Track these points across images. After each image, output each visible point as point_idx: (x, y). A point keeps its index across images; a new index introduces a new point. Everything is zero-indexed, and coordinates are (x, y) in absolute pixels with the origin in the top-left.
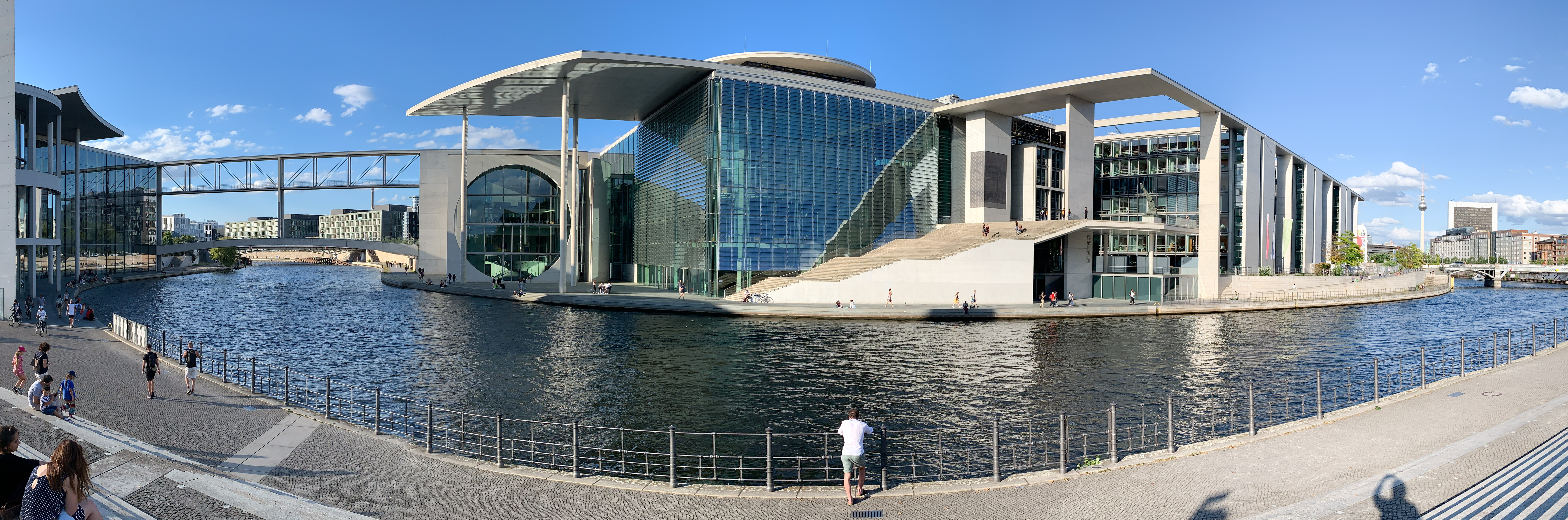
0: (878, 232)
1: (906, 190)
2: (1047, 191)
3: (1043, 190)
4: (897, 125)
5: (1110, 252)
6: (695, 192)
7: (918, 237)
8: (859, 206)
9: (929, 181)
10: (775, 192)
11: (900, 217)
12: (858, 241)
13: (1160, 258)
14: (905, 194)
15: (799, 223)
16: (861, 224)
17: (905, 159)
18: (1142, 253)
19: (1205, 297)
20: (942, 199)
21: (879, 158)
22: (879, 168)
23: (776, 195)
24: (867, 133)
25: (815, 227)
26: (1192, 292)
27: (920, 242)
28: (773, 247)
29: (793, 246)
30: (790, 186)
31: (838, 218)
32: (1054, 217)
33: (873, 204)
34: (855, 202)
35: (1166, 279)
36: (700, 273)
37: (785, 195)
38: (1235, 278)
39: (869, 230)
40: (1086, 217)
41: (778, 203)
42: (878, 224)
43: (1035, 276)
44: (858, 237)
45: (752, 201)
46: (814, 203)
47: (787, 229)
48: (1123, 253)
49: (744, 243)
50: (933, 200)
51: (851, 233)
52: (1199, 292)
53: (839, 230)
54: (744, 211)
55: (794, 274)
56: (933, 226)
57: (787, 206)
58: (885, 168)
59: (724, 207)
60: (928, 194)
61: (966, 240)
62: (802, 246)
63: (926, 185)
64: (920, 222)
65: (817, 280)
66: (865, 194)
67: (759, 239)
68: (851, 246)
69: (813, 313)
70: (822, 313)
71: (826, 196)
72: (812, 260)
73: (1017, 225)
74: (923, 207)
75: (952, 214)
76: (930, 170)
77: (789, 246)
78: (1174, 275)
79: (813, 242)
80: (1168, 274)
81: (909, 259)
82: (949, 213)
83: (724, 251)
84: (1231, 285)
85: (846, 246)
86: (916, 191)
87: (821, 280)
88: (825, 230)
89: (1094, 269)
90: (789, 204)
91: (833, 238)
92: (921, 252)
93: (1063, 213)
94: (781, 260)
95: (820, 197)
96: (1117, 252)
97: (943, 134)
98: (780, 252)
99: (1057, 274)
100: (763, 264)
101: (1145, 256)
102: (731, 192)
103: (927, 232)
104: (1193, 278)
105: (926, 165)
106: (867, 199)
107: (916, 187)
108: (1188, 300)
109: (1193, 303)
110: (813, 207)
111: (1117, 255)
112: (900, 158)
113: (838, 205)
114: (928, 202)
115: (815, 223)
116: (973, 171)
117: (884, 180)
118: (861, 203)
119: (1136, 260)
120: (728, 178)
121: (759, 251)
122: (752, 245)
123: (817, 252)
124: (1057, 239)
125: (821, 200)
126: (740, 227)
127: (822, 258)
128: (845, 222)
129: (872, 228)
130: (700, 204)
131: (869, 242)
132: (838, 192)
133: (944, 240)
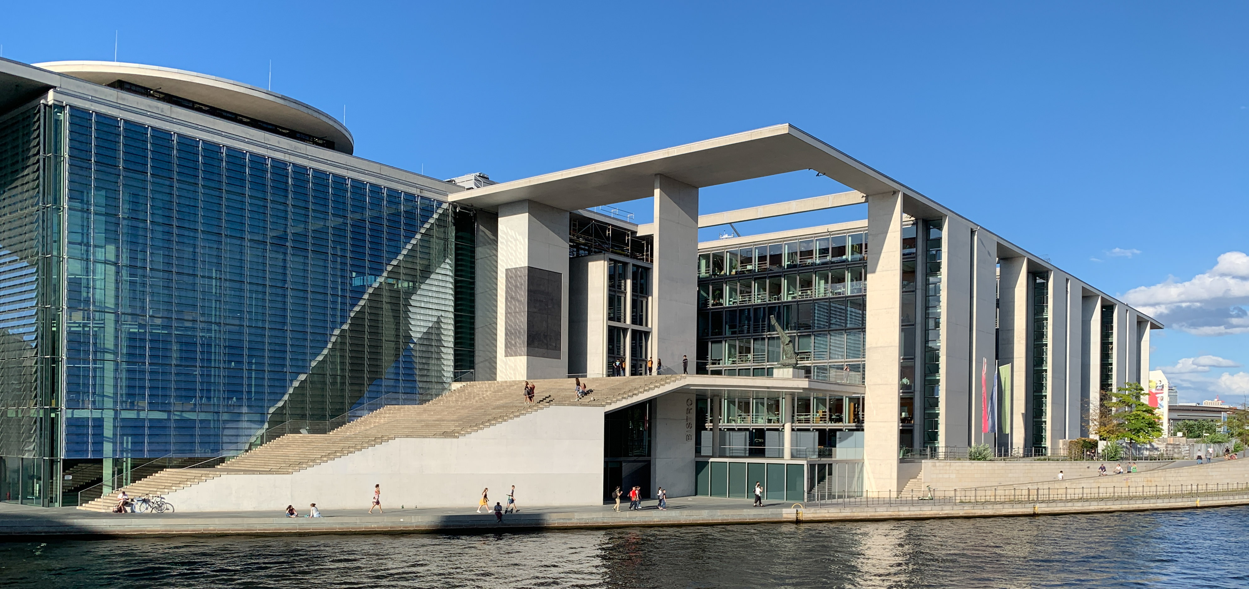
0: (357, 394)
1: (402, 327)
2: (625, 330)
3: (619, 329)
4: (388, 220)
5: (723, 424)
6: (16, 315)
7: (422, 402)
8: (325, 352)
9: (440, 313)
10: (174, 324)
11: (392, 370)
12: (324, 409)
13: (802, 433)
14: (402, 333)
15: (219, 377)
16: (329, 380)
17: (402, 277)
18: (772, 425)
19: (875, 495)
20: (461, 343)
21: (361, 274)
22: (359, 292)
23: (177, 328)
24: (339, 231)
25: (250, 385)
26: (855, 487)
27: (425, 410)
28: (173, 417)
29: (209, 417)
30: (203, 315)
31: (288, 369)
32: (633, 373)
33: (348, 347)
34: (318, 345)
35: (812, 467)
36: (25, 466)
37: (194, 329)
38: (927, 464)
39: (343, 390)
40: (685, 370)
41: (181, 343)
42: (357, 381)
43: (606, 463)
44: (324, 402)
45: (132, 338)
46: (246, 345)
47: (198, 387)
48: (743, 425)
49: (116, 411)
50: (445, 344)
51: (311, 396)
52: (866, 487)
53: (291, 391)
54: (115, 353)
55: (211, 465)
56: (446, 386)
57: (199, 348)
58: (371, 291)
59: (76, 345)
60: (438, 335)
61: (498, 407)
62: (226, 417)
63: (435, 319)
64: (425, 379)
65: (253, 472)
66: (337, 332)
67: (145, 404)
68: (312, 416)
69: (246, 527)
70: (262, 527)
71: (267, 333)
72: (244, 439)
73: (578, 384)
74: (430, 355)
75: (476, 366)
76: (441, 296)
77: (202, 416)
78: (825, 460)
79: (245, 410)
80: (815, 458)
81: (407, 436)
82: (472, 365)
83: (75, 425)
84: (921, 475)
85: (303, 416)
86: (418, 329)
87: (260, 472)
88: (267, 390)
89: (698, 451)
90: (202, 345)
91: (280, 404)
92: (427, 426)
93: (649, 365)
94: (187, 439)
95: (256, 335)
96: (733, 425)
97: (462, 238)
98: (185, 426)
99: (641, 459)
100: (154, 447)
101: (777, 430)
102: (89, 319)
103: (437, 395)
104: (856, 466)
105: (434, 289)
106: (339, 340)
107: (418, 323)
108: (847, 500)
109: (856, 505)
110: (246, 352)
111: (733, 430)
112: (394, 274)
113: (289, 348)
114: (438, 347)
115: (250, 378)
116: (509, 298)
117: (367, 310)
118: (330, 346)
119: (763, 437)
120: (84, 294)
121: (147, 424)
122: (132, 415)
123: (253, 426)
124: (641, 406)
125: (259, 339)
126: (109, 382)
127: (262, 436)
128: (302, 377)
129: (347, 388)
130: (25, 338)
131: (343, 410)
132: (289, 327)
133: (464, 408)
